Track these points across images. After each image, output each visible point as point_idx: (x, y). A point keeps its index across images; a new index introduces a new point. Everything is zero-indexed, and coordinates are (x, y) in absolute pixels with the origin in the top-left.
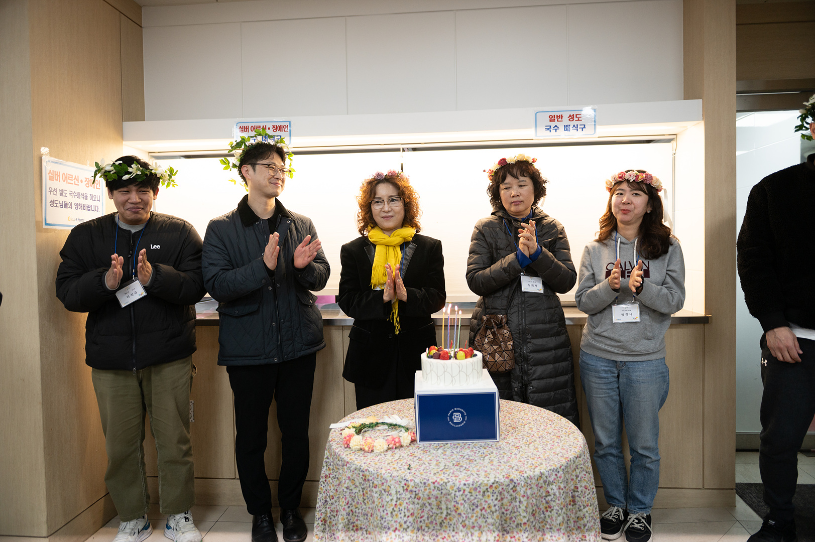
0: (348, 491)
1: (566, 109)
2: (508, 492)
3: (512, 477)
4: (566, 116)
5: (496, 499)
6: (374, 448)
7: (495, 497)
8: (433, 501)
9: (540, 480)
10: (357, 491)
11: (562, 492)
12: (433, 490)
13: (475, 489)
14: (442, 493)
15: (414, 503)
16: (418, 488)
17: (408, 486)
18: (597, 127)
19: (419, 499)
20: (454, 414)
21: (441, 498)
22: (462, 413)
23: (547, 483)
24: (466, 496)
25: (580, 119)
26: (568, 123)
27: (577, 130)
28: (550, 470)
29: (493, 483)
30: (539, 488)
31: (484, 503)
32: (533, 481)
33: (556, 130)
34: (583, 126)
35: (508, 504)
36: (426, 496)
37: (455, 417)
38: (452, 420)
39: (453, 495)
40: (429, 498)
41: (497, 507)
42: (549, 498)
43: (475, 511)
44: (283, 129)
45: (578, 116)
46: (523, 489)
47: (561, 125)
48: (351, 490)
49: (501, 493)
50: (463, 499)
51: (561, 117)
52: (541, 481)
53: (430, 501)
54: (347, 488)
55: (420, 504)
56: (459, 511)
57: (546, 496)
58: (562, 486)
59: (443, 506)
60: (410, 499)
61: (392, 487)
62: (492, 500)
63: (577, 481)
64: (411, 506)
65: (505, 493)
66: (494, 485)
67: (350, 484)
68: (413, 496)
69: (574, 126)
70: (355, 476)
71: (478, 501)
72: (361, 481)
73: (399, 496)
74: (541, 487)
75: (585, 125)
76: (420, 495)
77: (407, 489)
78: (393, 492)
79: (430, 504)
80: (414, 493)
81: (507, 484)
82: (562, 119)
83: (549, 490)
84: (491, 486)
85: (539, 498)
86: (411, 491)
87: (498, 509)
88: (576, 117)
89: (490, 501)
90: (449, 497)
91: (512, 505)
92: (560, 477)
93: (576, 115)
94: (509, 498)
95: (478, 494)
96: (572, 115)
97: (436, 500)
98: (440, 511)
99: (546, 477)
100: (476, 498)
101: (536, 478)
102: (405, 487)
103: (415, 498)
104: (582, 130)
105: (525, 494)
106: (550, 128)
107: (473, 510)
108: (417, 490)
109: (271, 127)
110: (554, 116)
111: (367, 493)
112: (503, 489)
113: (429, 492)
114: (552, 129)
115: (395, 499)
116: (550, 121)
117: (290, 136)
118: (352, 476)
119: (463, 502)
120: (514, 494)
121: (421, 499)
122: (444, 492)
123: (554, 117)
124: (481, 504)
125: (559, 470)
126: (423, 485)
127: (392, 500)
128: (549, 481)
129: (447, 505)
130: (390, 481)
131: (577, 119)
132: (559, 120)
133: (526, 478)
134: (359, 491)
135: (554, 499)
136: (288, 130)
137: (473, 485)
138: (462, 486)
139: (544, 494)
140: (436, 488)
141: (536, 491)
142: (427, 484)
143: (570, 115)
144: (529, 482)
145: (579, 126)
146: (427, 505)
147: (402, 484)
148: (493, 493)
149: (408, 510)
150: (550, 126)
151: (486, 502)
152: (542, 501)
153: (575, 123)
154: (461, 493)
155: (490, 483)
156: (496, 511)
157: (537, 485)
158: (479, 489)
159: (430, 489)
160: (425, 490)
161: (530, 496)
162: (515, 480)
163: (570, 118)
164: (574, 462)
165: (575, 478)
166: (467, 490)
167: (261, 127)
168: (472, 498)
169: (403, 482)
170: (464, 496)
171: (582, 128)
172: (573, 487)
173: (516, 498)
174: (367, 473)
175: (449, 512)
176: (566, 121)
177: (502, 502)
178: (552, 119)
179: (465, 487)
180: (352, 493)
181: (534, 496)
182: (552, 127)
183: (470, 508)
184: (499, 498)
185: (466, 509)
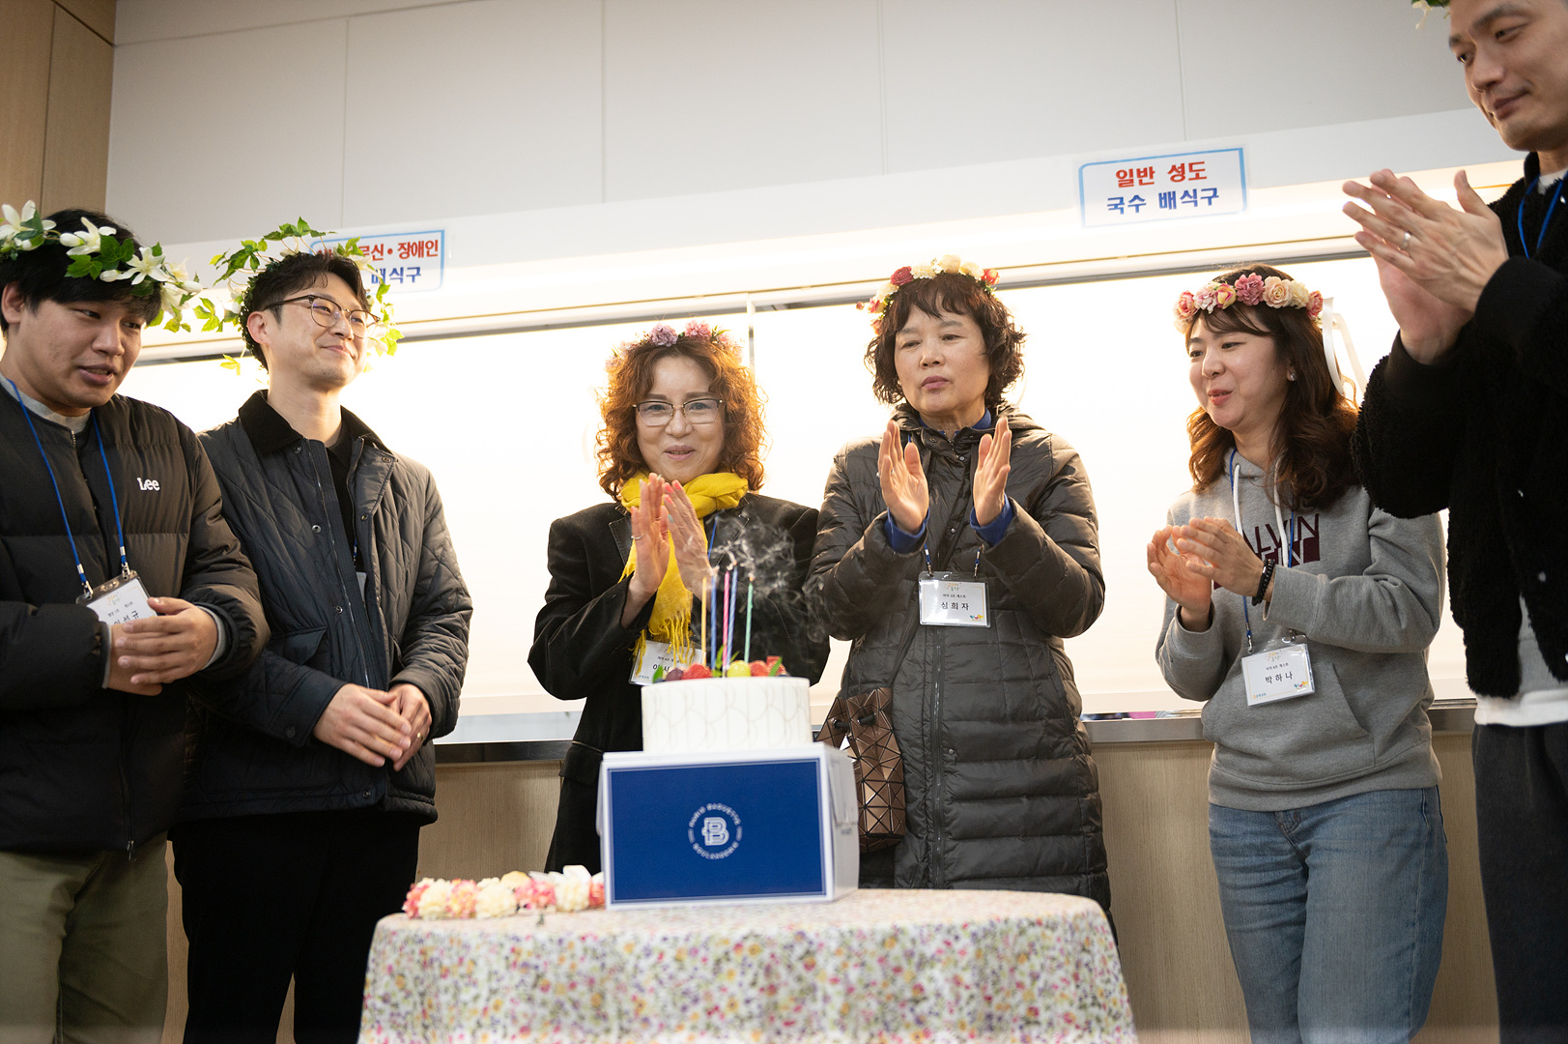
0: (388, 1009)
1: (1161, 149)
2: (790, 967)
3: (804, 927)
4: (1162, 170)
5: (754, 984)
6: (478, 908)
7: (749, 977)
8: (582, 994)
9: (892, 945)
10: (410, 1008)
11: (965, 994)
12: (582, 959)
13: (694, 952)
14: (603, 966)
15: (530, 999)
16: (544, 958)
17: (519, 954)
18: (1251, 192)
19: (545, 989)
20: (706, 821)
21: (602, 981)
22: (728, 819)
23: (916, 959)
24: (665, 968)
25: (1201, 174)
26: (1171, 187)
27: (1196, 204)
28: (929, 926)
29: (745, 938)
30: (891, 973)
31: (717, 995)
32: (870, 946)
33: (1137, 206)
34: (1211, 193)
35: (793, 1005)
36: (564, 980)
37: (708, 831)
38: (700, 840)
39: (629, 968)
40: (573, 986)
41: (754, 1007)
42: (923, 1008)
43: (689, 1013)
44: (425, 250)
45: (1195, 167)
46: (837, 961)
47: (1150, 194)
48: (396, 1005)
49: (768, 970)
50: (656, 977)
51: (1150, 172)
52: (896, 951)
53: (574, 995)
54: (385, 999)
55: (550, 1006)
56: (644, 1012)
57: (917, 1002)
58: (967, 977)
59: (610, 1009)
60: (521, 988)
61: (481, 962)
62: (741, 985)
63: (1036, 992)
64: (522, 1008)
65: (782, 970)
66: (748, 944)
67: (393, 987)
68: (530, 979)
69: (1186, 193)
70: (404, 962)
71: (699, 986)
72: (417, 971)
73: (494, 985)
74: (898, 970)
75: (1215, 190)
76: (550, 977)
77: (515, 964)
78: (481, 975)
79: (575, 1005)
80: (533, 972)
81: (783, 941)
82: (1151, 177)
83: (923, 980)
84: (738, 946)
85: (892, 1004)
86: (525, 965)
87: (756, 1011)
88: (1191, 170)
89: (733, 988)
90: (622, 977)
91: (804, 1012)
92: (963, 953)
93: (1191, 165)
94: (796, 986)
95: (699, 964)
96: (1178, 165)
97: (591, 990)
98: (603, 1025)
99: (913, 941)
100: (692, 978)
101: (879, 938)
102: (512, 958)
103: (535, 986)
104: (1210, 203)
105: (841, 976)
106: (1122, 202)
107: (684, 1009)
108: (540, 962)
109: (395, 248)
110: (1131, 171)
111: (430, 1006)
112: (773, 956)
113: (573, 966)
114: (1125, 207)
115: (485, 993)
116: (1121, 185)
117: (442, 266)
118: (398, 962)
119: (653, 983)
120: (808, 976)
121: (551, 991)
122: (610, 962)
123: (1131, 175)
124: (708, 996)
125: (960, 932)
126: (555, 947)
127: (476, 998)
128: (922, 956)
129: (620, 1003)
130: (478, 947)
131: (1193, 175)
132: (1145, 180)
133: (848, 935)
134: (415, 1004)
135: (936, 1010)
136: (439, 252)
137: (687, 939)
138: (656, 944)
139: (908, 994)
140: (590, 952)
141: (877, 974)
142: (565, 944)
143: (1174, 168)
144: (855, 944)
145: (1200, 194)
146: (568, 1006)
147: (506, 951)
148: (745, 965)
149: (514, 1019)
150: (1122, 199)
151: (723, 989)
152: (903, 1016)
153: (1188, 185)
154: (653, 958)
155: (737, 937)
156: (750, 1017)
157: (881, 960)
158: (702, 953)
159: (573, 956)
160: (561, 960)
161: (859, 990)
162: (811, 935)
163: (1174, 173)
164: (1022, 932)
165: (1027, 981)
166: (670, 954)
167: (372, 249)
168: (682, 976)
169: (509, 945)
170: (659, 969)
171: (1210, 198)
172: (1022, 1010)
173: (813, 989)
174: (429, 943)
175: (626, 1024)
176: (1163, 182)
177: (773, 998)
178: (1125, 179)
179: (664, 946)
180: (399, 1015)
181: (874, 990)
182: (1126, 201)
183: (675, 1004)
184: (762, 981)
185: (661, 1004)
